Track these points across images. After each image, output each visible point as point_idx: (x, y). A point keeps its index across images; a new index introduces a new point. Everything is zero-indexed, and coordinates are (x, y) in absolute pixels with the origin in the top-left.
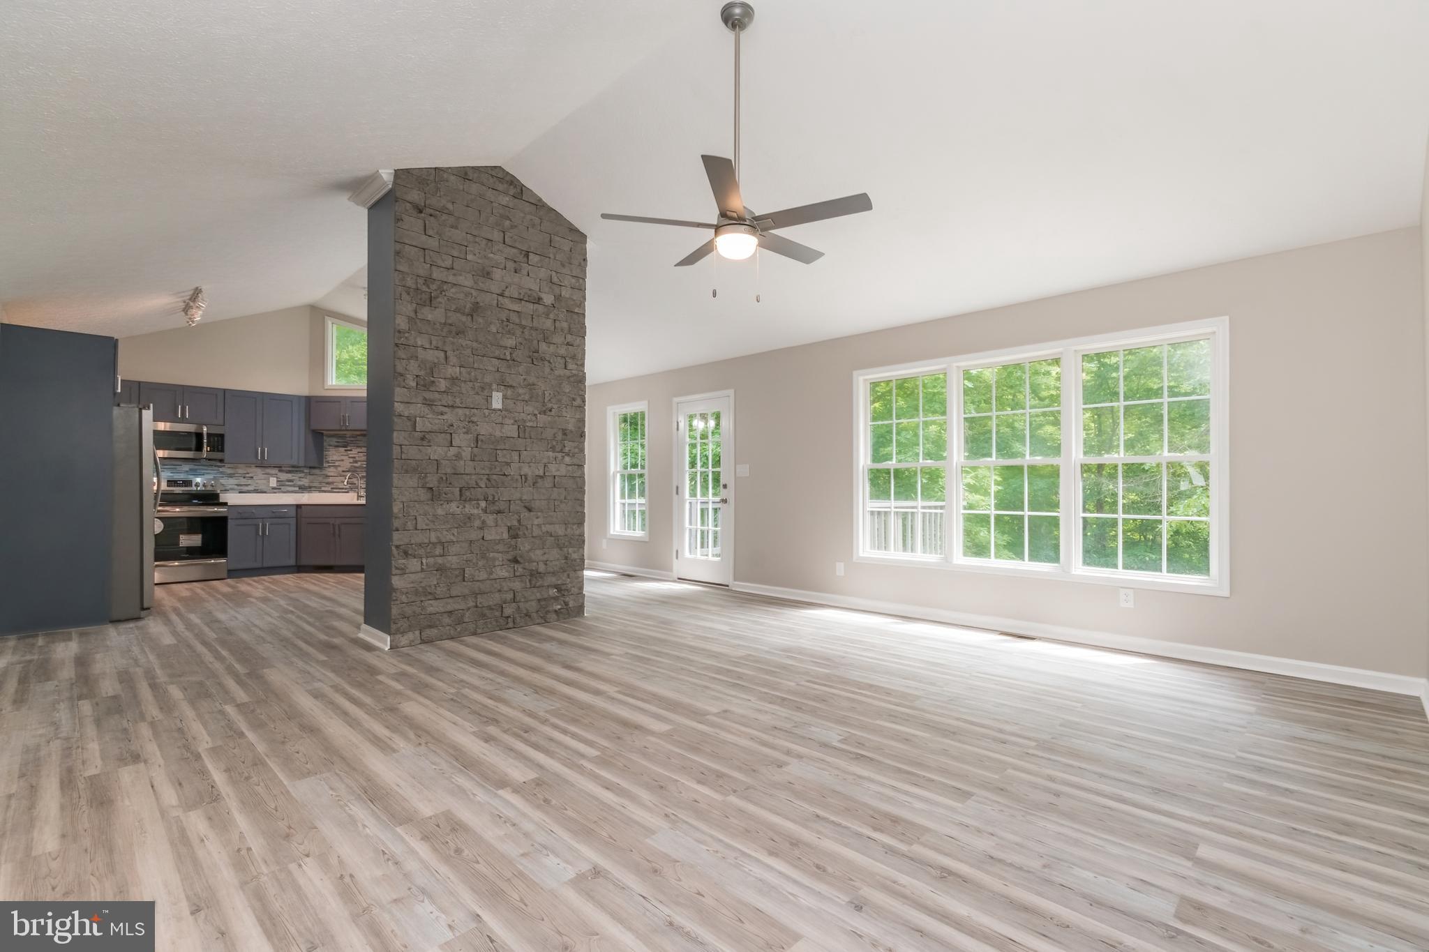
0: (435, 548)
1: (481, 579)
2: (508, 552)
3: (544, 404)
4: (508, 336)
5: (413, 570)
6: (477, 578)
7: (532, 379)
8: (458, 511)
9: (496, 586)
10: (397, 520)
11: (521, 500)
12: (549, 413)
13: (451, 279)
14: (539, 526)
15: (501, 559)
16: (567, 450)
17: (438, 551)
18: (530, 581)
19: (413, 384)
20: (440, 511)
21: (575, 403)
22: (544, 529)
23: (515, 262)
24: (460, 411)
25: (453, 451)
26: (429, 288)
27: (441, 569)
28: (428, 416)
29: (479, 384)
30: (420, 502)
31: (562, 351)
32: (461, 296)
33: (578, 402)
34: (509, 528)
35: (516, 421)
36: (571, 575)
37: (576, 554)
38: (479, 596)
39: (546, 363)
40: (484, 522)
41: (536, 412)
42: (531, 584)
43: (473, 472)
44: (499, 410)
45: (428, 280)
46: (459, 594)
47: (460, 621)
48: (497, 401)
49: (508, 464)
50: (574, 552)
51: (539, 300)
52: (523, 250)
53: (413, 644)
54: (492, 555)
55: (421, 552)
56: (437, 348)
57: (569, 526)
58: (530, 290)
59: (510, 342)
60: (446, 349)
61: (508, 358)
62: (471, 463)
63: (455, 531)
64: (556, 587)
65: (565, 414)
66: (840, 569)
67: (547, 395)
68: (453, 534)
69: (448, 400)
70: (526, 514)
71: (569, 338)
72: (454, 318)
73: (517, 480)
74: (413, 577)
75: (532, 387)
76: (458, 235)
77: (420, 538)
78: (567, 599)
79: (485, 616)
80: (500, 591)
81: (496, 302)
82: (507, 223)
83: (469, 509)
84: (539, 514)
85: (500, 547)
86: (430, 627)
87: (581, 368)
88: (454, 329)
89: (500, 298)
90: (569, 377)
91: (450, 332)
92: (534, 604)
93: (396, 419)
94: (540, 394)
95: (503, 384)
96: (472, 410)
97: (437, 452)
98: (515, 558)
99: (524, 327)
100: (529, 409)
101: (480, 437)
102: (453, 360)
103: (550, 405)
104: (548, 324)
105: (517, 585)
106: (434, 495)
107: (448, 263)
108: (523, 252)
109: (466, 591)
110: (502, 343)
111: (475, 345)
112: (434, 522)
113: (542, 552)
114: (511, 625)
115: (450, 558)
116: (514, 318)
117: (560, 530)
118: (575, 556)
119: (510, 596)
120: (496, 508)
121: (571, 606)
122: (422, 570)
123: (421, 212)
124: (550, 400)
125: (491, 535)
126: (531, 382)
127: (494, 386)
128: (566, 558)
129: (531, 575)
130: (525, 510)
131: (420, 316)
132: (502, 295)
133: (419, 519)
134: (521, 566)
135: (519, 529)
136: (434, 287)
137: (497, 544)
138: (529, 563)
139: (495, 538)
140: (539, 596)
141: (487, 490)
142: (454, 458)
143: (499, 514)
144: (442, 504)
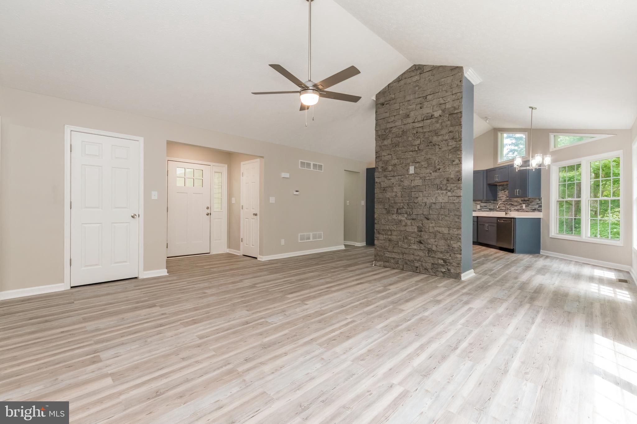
0: (388, 232)
1: (404, 247)
2: (417, 238)
3: (435, 167)
4: (417, 140)
5: (381, 239)
7: (428, 157)
8: (396, 218)
9: (411, 252)
10: (376, 220)
11: (424, 215)
12: (438, 171)
13: (393, 125)
14: (433, 227)
15: (413, 240)
16: (449, 188)
18: (428, 253)
19: (381, 170)
20: (390, 218)
21: (454, 163)
22: (436, 229)
23: (421, 104)
24: (397, 178)
25: (394, 194)
26: (386, 132)
27: (390, 240)
28: (385, 181)
29: (404, 165)
30: (383, 214)
31: (446, 137)
32: (397, 130)
33: (457, 161)
34: (418, 227)
35: (421, 178)
36: (452, 255)
37: (455, 245)
38: (404, 255)
39: (437, 146)
40: (406, 223)
41: (431, 172)
42: (429, 255)
43: (402, 202)
44: (413, 174)
45: (385, 129)
46: (397, 252)
47: (397, 263)
48: (412, 170)
49: (417, 198)
50: (454, 243)
51: (432, 117)
52: (424, 96)
53: (381, 266)
54: (410, 238)
55: (383, 233)
56: (389, 154)
57: (451, 229)
58: (428, 114)
59: (418, 142)
60: (392, 154)
61: (417, 150)
62: (401, 198)
63: (395, 226)
64: (443, 259)
65: (448, 170)
67: (436, 162)
68: (394, 227)
69: (392, 174)
70: (426, 221)
71: (451, 129)
72: (395, 140)
73: (421, 205)
74: (381, 242)
75: (429, 160)
76: (397, 106)
77: (383, 227)
78: (449, 268)
79: (407, 264)
80: (413, 254)
81: (411, 126)
82: (417, 88)
83: (400, 217)
84: (433, 221)
85: (414, 235)
86: (387, 262)
87: (459, 143)
89: (414, 124)
90: (450, 150)
91: (393, 146)
92: (430, 265)
93: (376, 184)
94: (433, 162)
95: (415, 162)
96: (402, 176)
97: (388, 195)
98: (420, 241)
99: (425, 133)
100: (428, 171)
101: (404, 187)
102: (395, 157)
103: (438, 167)
104: (438, 126)
105: (421, 253)
106: (388, 212)
107: (393, 118)
108: (425, 97)
109: (399, 251)
110: (414, 144)
111: (403, 148)
112: (387, 222)
113: (434, 240)
114: (418, 271)
115: (393, 237)
116: (420, 130)
117: (445, 231)
118: (454, 245)
119: (418, 258)
120: (411, 218)
121: (452, 272)
122: (384, 240)
123: (383, 105)
124: (438, 164)
125: (409, 229)
126: (428, 158)
127: (411, 164)
128: (449, 246)
129: (429, 251)
130: (425, 219)
131: (383, 144)
132: (414, 122)
133: (383, 220)
134: (424, 245)
135: (422, 228)
137: (413, 233)
138: (427, 244)
139: (410, 230)
140: (433, 262)
141: (407, 210)
142: (394, 197)
143: (413, 220)
144: (390, 215)
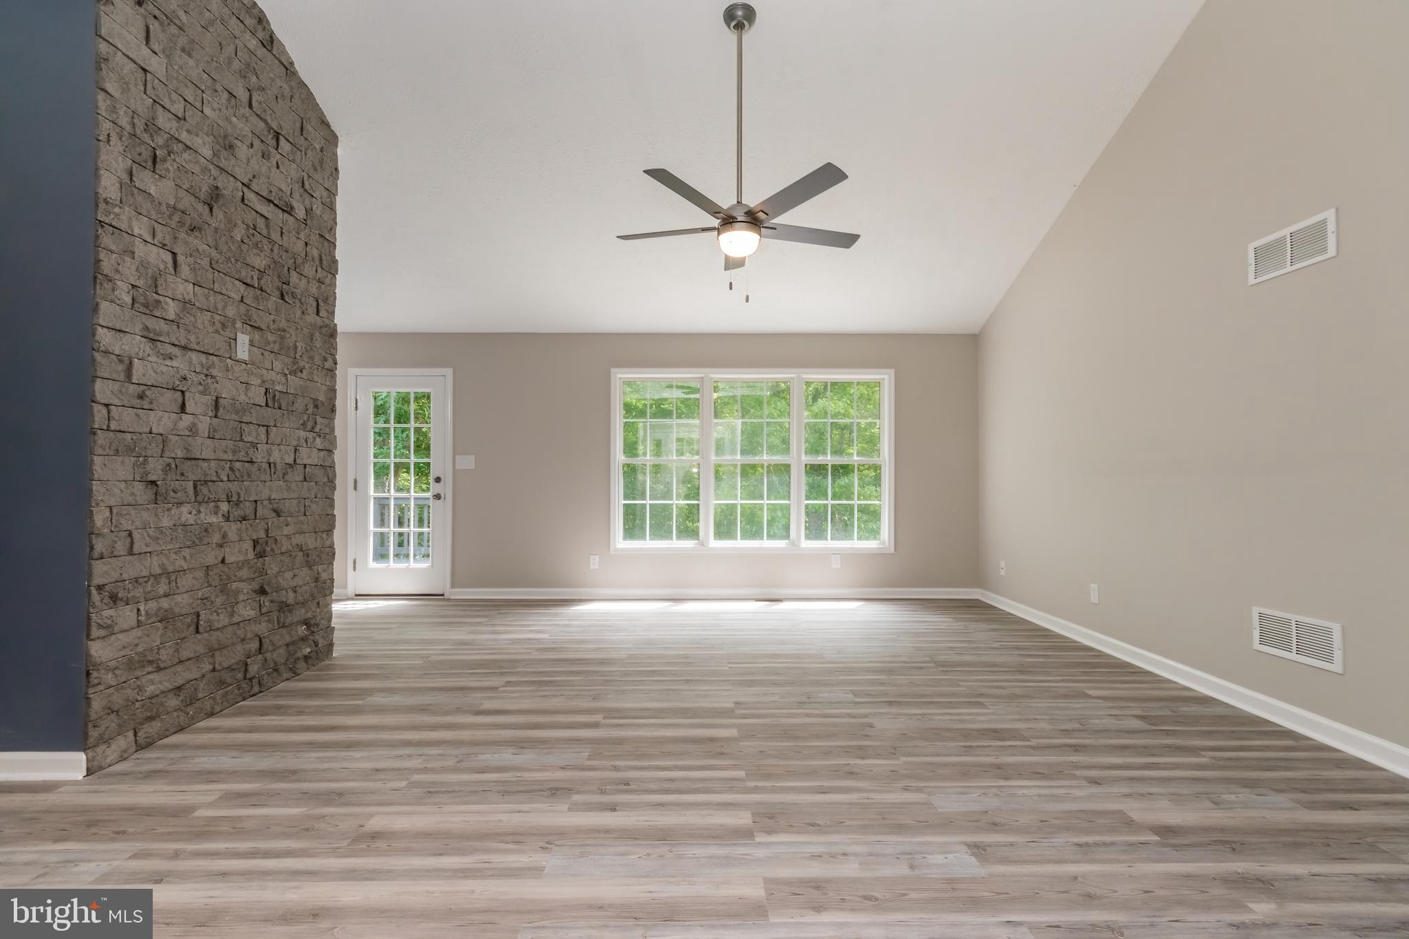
0: (159, 583)
1: (221, 626)
2: (253, 579)
3: (295, 360)
4: (255, 251)
5: (125, 627)
6: (217, 625)
7: (282, 322)
8: (191, 519)
9: (238, 633)
10: (100, 539)
11: (269, 499)
12: (299, 374)
13: (183, 136)
14: (288, 537)
15: (244, 591)
16: (318, 428)
17: (163, 588)
18: (278, 618)
19: (128, 300)
20: (166, 521)
21: (326, 365)
22: (294, 541)
23: (263, 141)
24: (194, 356)
25: (186, 420)
26: (153, 141)
27: (166, 618)
28: (150, 359)
29: (219, 318)
30: (136, 506)
31: (314, 290)
32: (197, 169)
33: (330, 363)
34: (256, 543)
35: (263, 382)
36: (320, 603)
37: (326, 573)
38: (217, 653)
39: (297, 302)
40: (224, 536)
41: (287, 372)
42: (279, 623)
43: (212, 456)
44: (245, 362)
45: (151, 126)
46: (192, 655)
47: (192, 700)
48: (242, 348)
49: (254, 445)
50: (324, 571)
51: (290, 210)
52: (272, 129)
53: (125, 755)
54: (234, 585)
56: (163, 246)
57: (319, 534)
58: (281, 191)
59: (258, 261)
60: (176, 250)
61: (256, 284)
62: (209, 442)
63: (186, 552)
64: (305, 622)
66: (594, 562)
67: (298, 348)
68: (185, 558)
69: (181, 336)
70: (275, 520)
71: (321, 273)
72: (186, 202)
73: (265, 469)
74: (124, 638)
75: (282, 333)
76: (192, 68)
77: (136, 568)
78: (316, 638)
79: (224, 683)
80: (243, 640)
81: (241, 194)
82: (254, 79)
83: (206, 516)
84: (289, 519)
85: (244, 573)
86: (151, 719)
88: (188, 221)
89: (245, 190)
90: (320, 328)
91: (182, 224)
92: (282, 651)
93: (100, 359)
94: (291, 345)
95: (250, 324)
96: (211, 357)
97: (161, 421)
98: (262, 587)
99: (273, 243)
100: (279, 365)
101: (221, 401)
102: (185, 270)
103: (302, 364)
104: (299, 247)
105: (263, 627)
106: (158, 494)
107: (179, 107)
108: (273, 132)
109: (201, 649)
110: (249, 261)
111: (214, 253)
112: (158, 539)
113: (291, 574)
114: (256, 689)
115: (179, 598)
116: (261, 223)
117: (310, 541)
119: (254, 645)
120: (241, 513)
121: (320, 646)
122: (139, 624)
124: (301, 357)
125: (233, 555)
126: (281, 326)
127: (239, 325)
128: (316, 580)
129: (280, 610)
130: (274, 515)
131: (137, 184)
132: (248, 186)
133: (136, 535)
134: (268, 597)
135: (266, 543)
136: (160, 140)
137: (240, 568)
138: (276, 592)
139: (237, 559)
140: (288, 639)
141: (230, 485)
142: (187, 433)
143: (244, 522)
144: (169, 510)
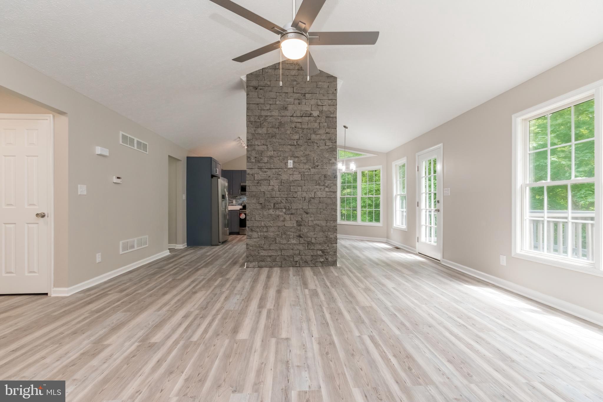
0: (264, 229)
1: (283, 243)
2: (296, 232)
3: (314, 163)
4: (295, 134)
5: (255, 237)
6: (282, 243)
7: (307, 153)
8: (273, 213)
9: (290, 247)
10: (248, 216)
11: (302, 208)
12: (316, 167)
13: (269, 114)
14: (312, 221)
15: (293, 235)
16: (326, 185)
17: (265, 230)
18: (307, 246)
19: (254, 161)
20: (265, 213)
21: (331, 162)
22: (315, 222)
23: (299, 100)
24: (274, 170)
25: (270, 188)
26: (260, 120)
27: (266, 238)
28: (260, 174)
29: (282, 158)
30: (257, 209)
31: (324, 137)
32: (274, 120)
33: (333, 160)
34: (297, 221)
35: (300, 173)
36: (329, 245)
37: (332, 235)
38: (283, 251)
39: (315, 144)
40: (285, 218)
41: (310, 168)
42: (308, 248)
43: (280, 196)
44: (292, 168)
45: (260, 116)
46: (274, 249)
47: (274, 261)
48: (290, 163)
49: (296, 192)
50: (331, 235)
51: (310, 115)
52: (303, 93)
53: (255, 267)
54: (288, 233)
55: (258, 230)
56: (264, 145)
57: (328, 221)
58: (306, 111)
59: (297, 137)
60: (267, 144)
61: (296, 144)
62: (278, 193)
64: (321, 250)
65: (325, 167)
66: (503, 260)
67: (315, 159)
68: (271, 223)
69: (268, 166)
70: (305, 215)
71: (328, 130)
72: (270, 131)
73: (300, 199)
74: (255, 240)
75: (308, 156)
76: (273, 95)
77: (257, 224)
78: (327, 257)
79: (286, 260)
80: (292, 249)
81: (289, 120)
82: (295, 83)
83: (278, 212)
84: (312, 215)
85: (293, 230)
86: (262, 261)
87: (335, 144)
88: (270, 135)
89: (292, 118)
90: (327, 150)
91: (269, 137)
92: (309, 257)
93: (247, 176)
94: (312, 159)
95: (293, 157)
96: (279, 169)
97: (263, 188)
98: (300, 235)
99: (303, 129)
100: (307, 166)
101: (282, 181)
102: (271, 149)
103: (317, 164)
104: (316, 125)
105: (301, 247)
106: (263, 207)
107: (268, 107)
108: (303, 94)
109: (277, 248)
110: (292, 138)
111: (280, 140)
112: (263, 218)
113: (313, 233)
114: (298, 265)
115: (270, 233)
116: (299, 125)
117: (323, 223)
118: (331, 236)
119: (297, 252)
120: (290, 212)
121: (329, 260)
122: (258, 237)
123: (257, 89)
124: (317, 161)
125: (288, 224)
126: (307, 154)
127: (289, 158)
128: (327, 237)
129: (308, 244)
130: (305, 213)
131: (256, 132)
132: (292, 116)
133: (257, 216)
134: (303, 239)
135: (302, 222)
136: (262, 119)
137: (291, 228)
138: (307, 238)
139: (290, 226)
140: (312, 254)
141: (286, 204)
142: (271, 191)
143: (292, 215)
144: (266, 210)
